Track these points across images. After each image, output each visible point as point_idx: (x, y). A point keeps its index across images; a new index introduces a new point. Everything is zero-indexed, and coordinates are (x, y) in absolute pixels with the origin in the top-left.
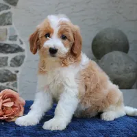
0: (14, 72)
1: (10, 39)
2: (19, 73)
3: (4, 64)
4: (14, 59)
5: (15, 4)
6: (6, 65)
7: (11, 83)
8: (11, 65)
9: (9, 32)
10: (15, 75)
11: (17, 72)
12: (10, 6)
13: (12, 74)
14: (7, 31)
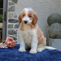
0: (16, 31)
1: (14, 17)
2: (18, 31)
3: (12, 27)
4: (16, 25)
5: (16, 3)
6: (13, 27)
7: (14, 35)
8: (15, 28)
9: (14, 14)
10: (16, 32)
11: (17, 30)
12: (14, 3)
13: (15, 31)
14: (13, 14)
